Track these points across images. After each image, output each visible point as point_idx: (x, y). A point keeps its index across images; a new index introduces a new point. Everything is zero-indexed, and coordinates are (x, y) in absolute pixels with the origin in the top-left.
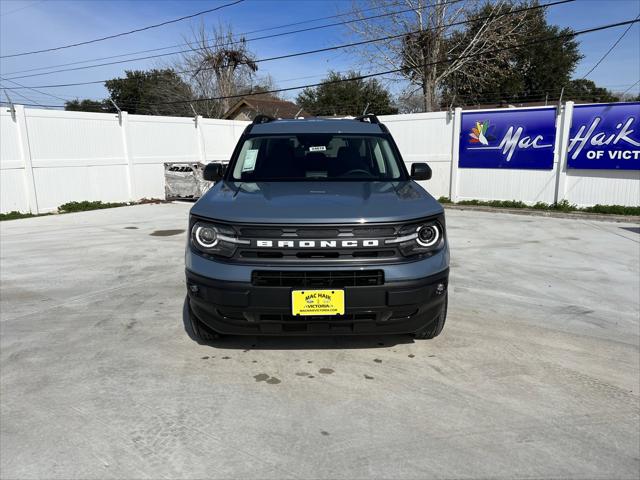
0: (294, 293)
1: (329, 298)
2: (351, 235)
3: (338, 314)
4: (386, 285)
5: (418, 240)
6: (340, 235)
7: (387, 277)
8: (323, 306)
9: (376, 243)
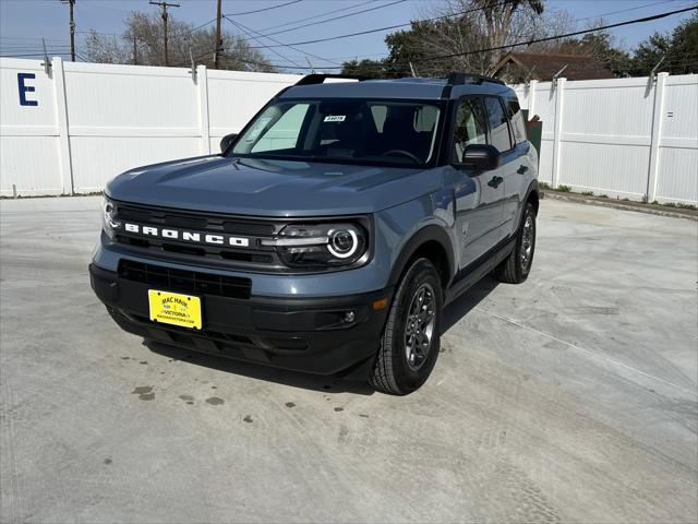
0: (150, 291)
1: (186, 305)
2: (221, 228)
3: (195, 328)
4: (251, 299)
5: (329, 247)
6: (209, 227)
7: (255, 290)
8: (179, 314)
9: (245, 242)
